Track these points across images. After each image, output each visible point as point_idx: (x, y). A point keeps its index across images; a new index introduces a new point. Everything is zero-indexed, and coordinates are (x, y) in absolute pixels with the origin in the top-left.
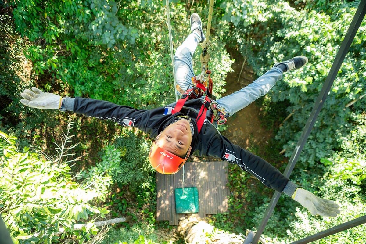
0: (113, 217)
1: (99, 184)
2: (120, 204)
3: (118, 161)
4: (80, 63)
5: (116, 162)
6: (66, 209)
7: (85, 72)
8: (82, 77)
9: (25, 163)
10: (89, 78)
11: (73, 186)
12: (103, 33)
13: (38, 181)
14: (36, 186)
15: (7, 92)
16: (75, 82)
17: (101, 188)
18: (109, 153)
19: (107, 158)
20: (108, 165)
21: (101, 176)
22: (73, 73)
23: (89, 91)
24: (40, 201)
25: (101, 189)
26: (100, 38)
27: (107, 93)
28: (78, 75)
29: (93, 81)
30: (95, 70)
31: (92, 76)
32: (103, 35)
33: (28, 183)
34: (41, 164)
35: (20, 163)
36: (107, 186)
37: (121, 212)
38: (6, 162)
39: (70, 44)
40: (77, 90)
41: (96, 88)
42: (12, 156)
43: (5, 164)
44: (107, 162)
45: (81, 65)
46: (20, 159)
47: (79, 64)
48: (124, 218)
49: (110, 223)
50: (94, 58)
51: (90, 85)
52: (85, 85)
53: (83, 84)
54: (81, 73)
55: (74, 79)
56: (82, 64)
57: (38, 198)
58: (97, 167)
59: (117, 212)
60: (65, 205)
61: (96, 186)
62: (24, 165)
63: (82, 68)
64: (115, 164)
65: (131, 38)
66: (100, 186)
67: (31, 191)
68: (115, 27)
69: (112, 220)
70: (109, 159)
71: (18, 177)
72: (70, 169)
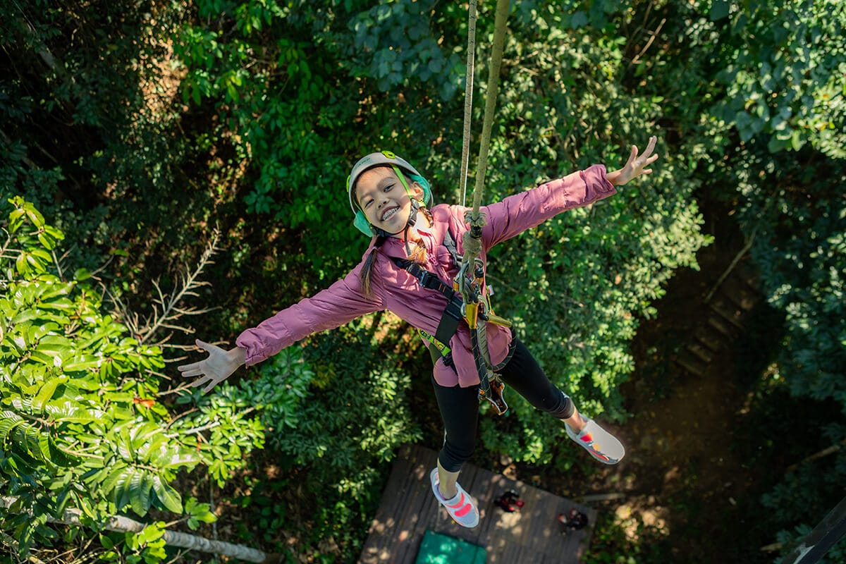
0: (235, 538)
1: (226, 434)
2: (266, 512)
3: (299, 393)
4: (299, 107)
5: (291, 394)
6: (101, 466)
7: (303, 133)
8: (290, 145)
9: (55, 305)
10: (307, 154)
11: (153, 412)
12: (379, 48)
13: (58, 362)
14: (50, 373)
15: (100, 120)
16: (269, 151)
17: (227, 446)
18: (283, 365)
19: (274, 374)
20: (268, 395)
21: (240, 415)
22: (272, 127)
23: (295, 185)
24: (40, 416)
25: (225, 452)
26: (368, 59)
27: (339, 207)
28: (282, 136)
29: (316, 165)
30: (331, 138)
31: (317, 151)
32: (377, 53)
33: (34, 358)
34: (98, 326)
35: (43, 302)
36: (242, 449)
37: (261, 534)
38: (12, 287)
39: (290, 52)
40: (268, 173)
41: (315, 183)
42: (34, 277)
43: (8, 290)
44: (269, 386)
45: (300, 112)
46: (48, 291)
47: (295, 109)
48: (263, 554)
49: (218, 549)
50: (337, 108)
51: (304, 172)
52: (291, 167)
53: (286, 162)
54: (292, 134)
55: (270, 141)
56: (303, 113)
57: (36, 405)
58: (240, 388)
59: (250, 529)
60: (104, 454)
61: (217, 436)
62: (51, 310)
63: (301, 120)
64: (286, 397)
65: (446, 85)
66: (225, 441)
67: (31, 381)
68: (413, 43)
69: (229, 545)
70: (277, 379)
71: (17, 334)
72: (163, 366)
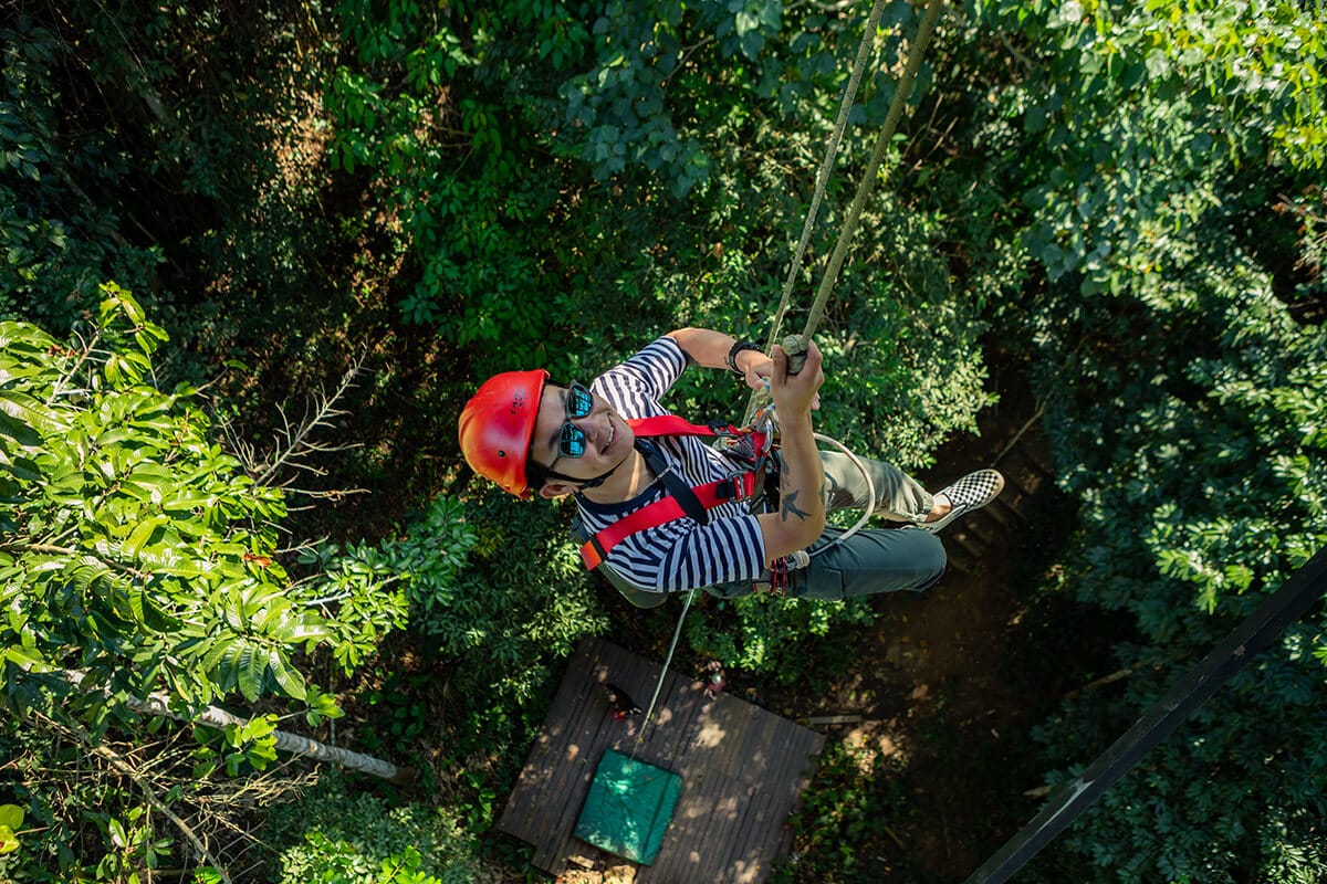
0: (359, 745)
1: (359, 609)
2: (400, 713)
3: (456, 562)
4: (481, 191)
5: (447, 562)
6: (203, 635)
7: (484, 225)
8: (465, 238)
9: (151, 424)
10: (487, 251)
12: (597, 124)
13: (157, 498)
14: (146, 511)
15: (217, 190)
16: (437, 244)
17: (359, 625)
18: (438, 524)
19: (425, 535)
20: (417, 562)
21: (379, 585)
22: (444, 212)
23: (468, 290)
24: (131, 565)
25: (357, 631)
26: (579, 136)
27: (523, 324)
28: (456, 227)
29: (497, 266)
30: (520, 234)
31: (501, 249)
32: (595, 130)
33: (123, 490)
34: (204, 457)
35: (137, 419)
36: (379, 628)
37: (392, 742)
38: (98, 398)
39: (477, 116)
40: (434, 272)
41: (495, 291)
42: (127, 387)
43: (92, 402)
44: (418, 550)
45: (482, 197)
46: (143, 405)
47: (476, 193)
48: (393, 767)
49: (337, 757)
50: (531, 196)
51: (481, 274)
52: (464, 268)
53: (459, 259)
54: (469, 225)
55: (439, 232)
56: (487, 199)
57: (128, 550)
58: (380, 550)
59: (379, 735)
60: (206, 621)
61: (346, 611)
62: (147, 430)
63: (481, 208)
64: (441, 566)
65: (681, 177)
66: (358, 618)
67: (120, 520)
68: (643, 120)
69: (349, 753)
70: (430, 541)
71: (105, 458)
72: (284, 515)
